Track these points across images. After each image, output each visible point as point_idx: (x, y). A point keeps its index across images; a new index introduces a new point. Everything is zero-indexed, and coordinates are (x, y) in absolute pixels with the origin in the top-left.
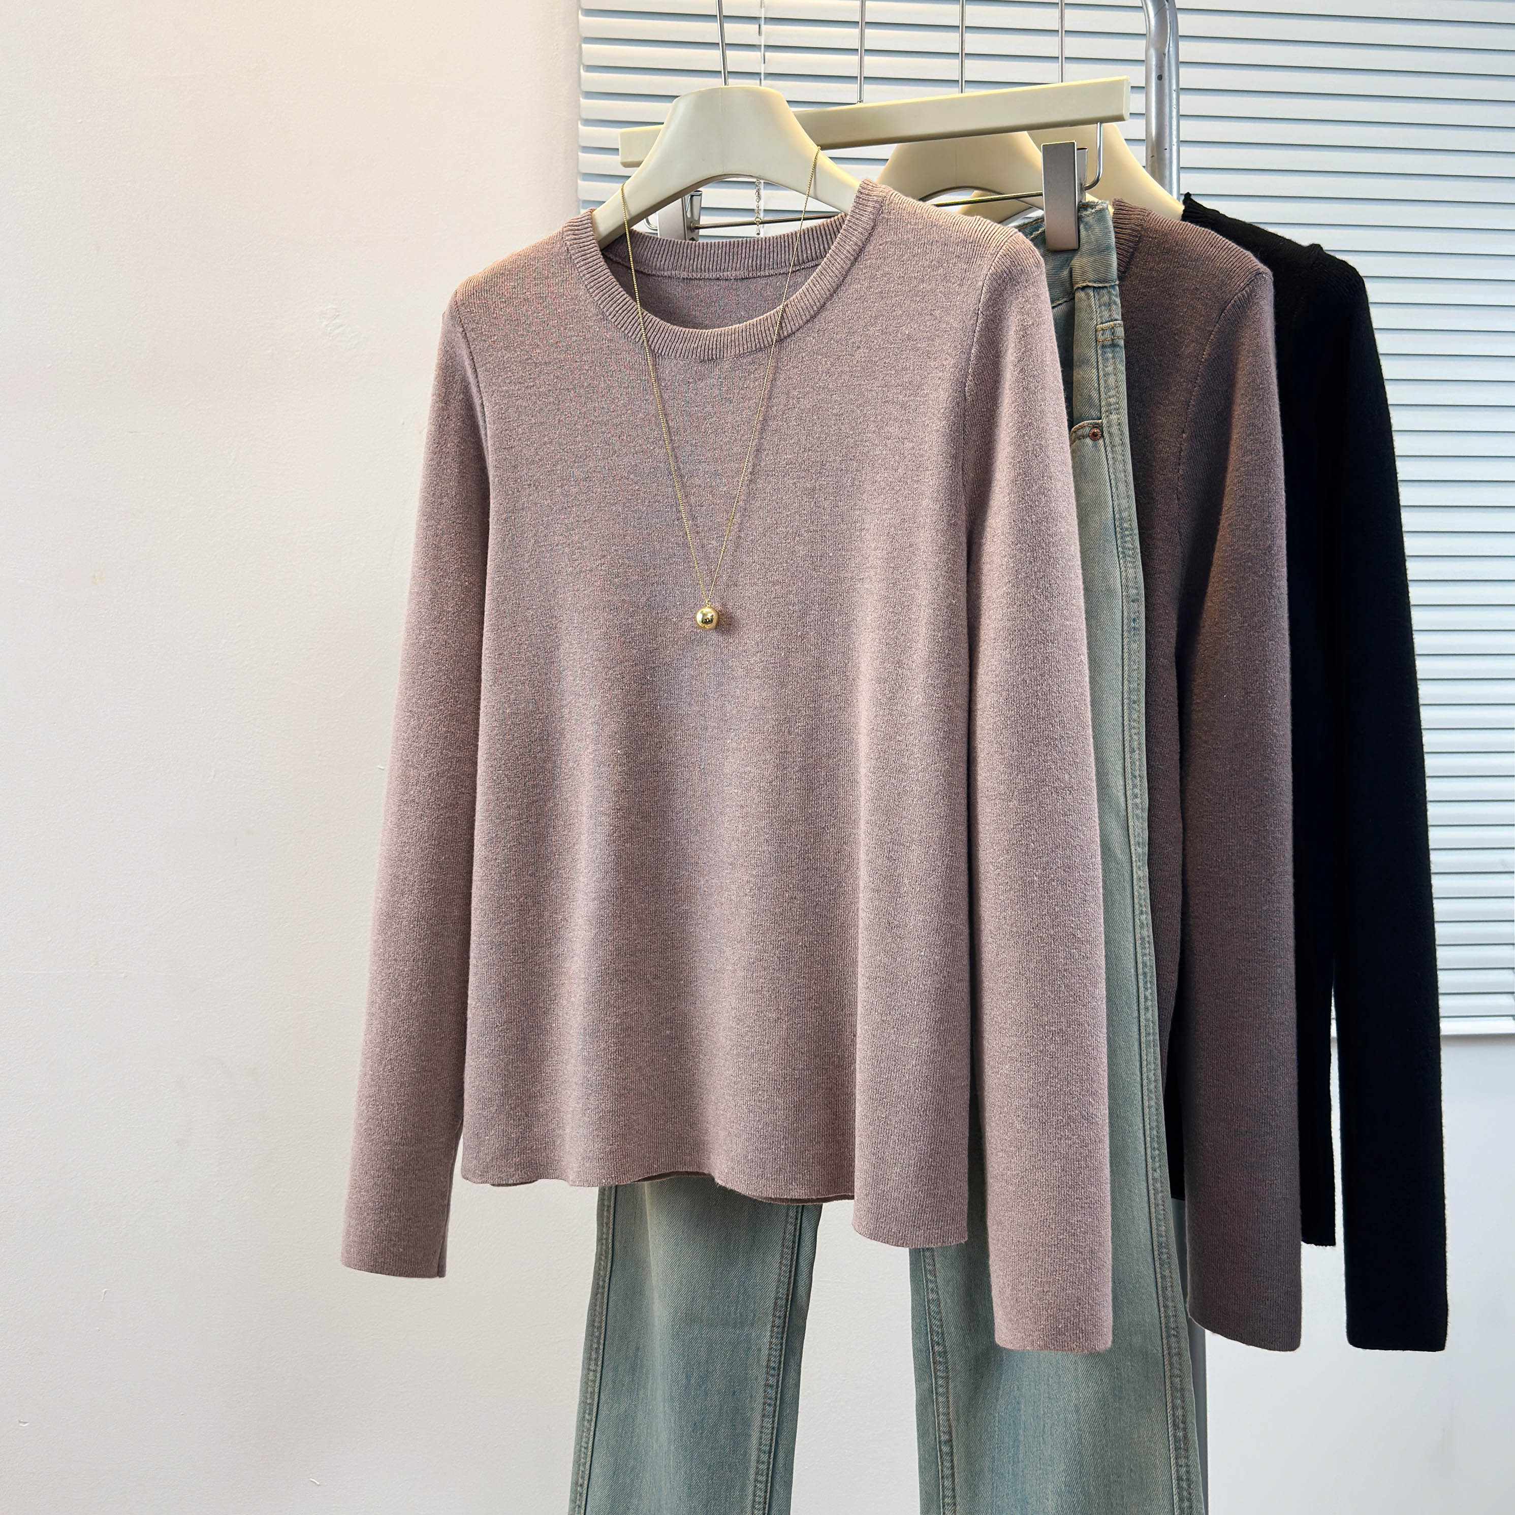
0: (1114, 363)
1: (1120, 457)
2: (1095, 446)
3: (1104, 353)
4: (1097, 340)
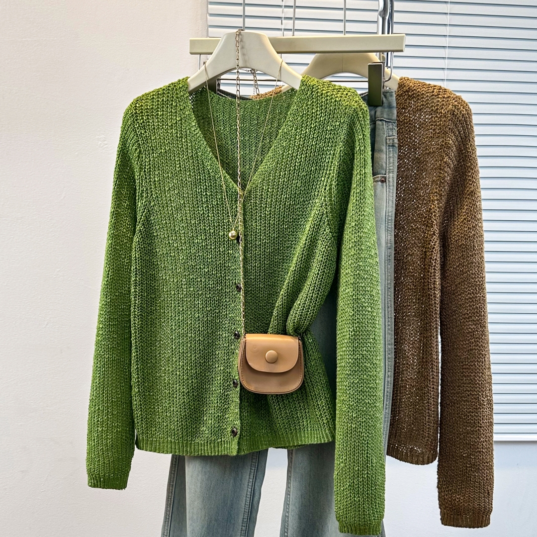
0: (393, 153)
1: (391, 191)
2: (382, 186)
3: (389, 148)
4: (386, 143)
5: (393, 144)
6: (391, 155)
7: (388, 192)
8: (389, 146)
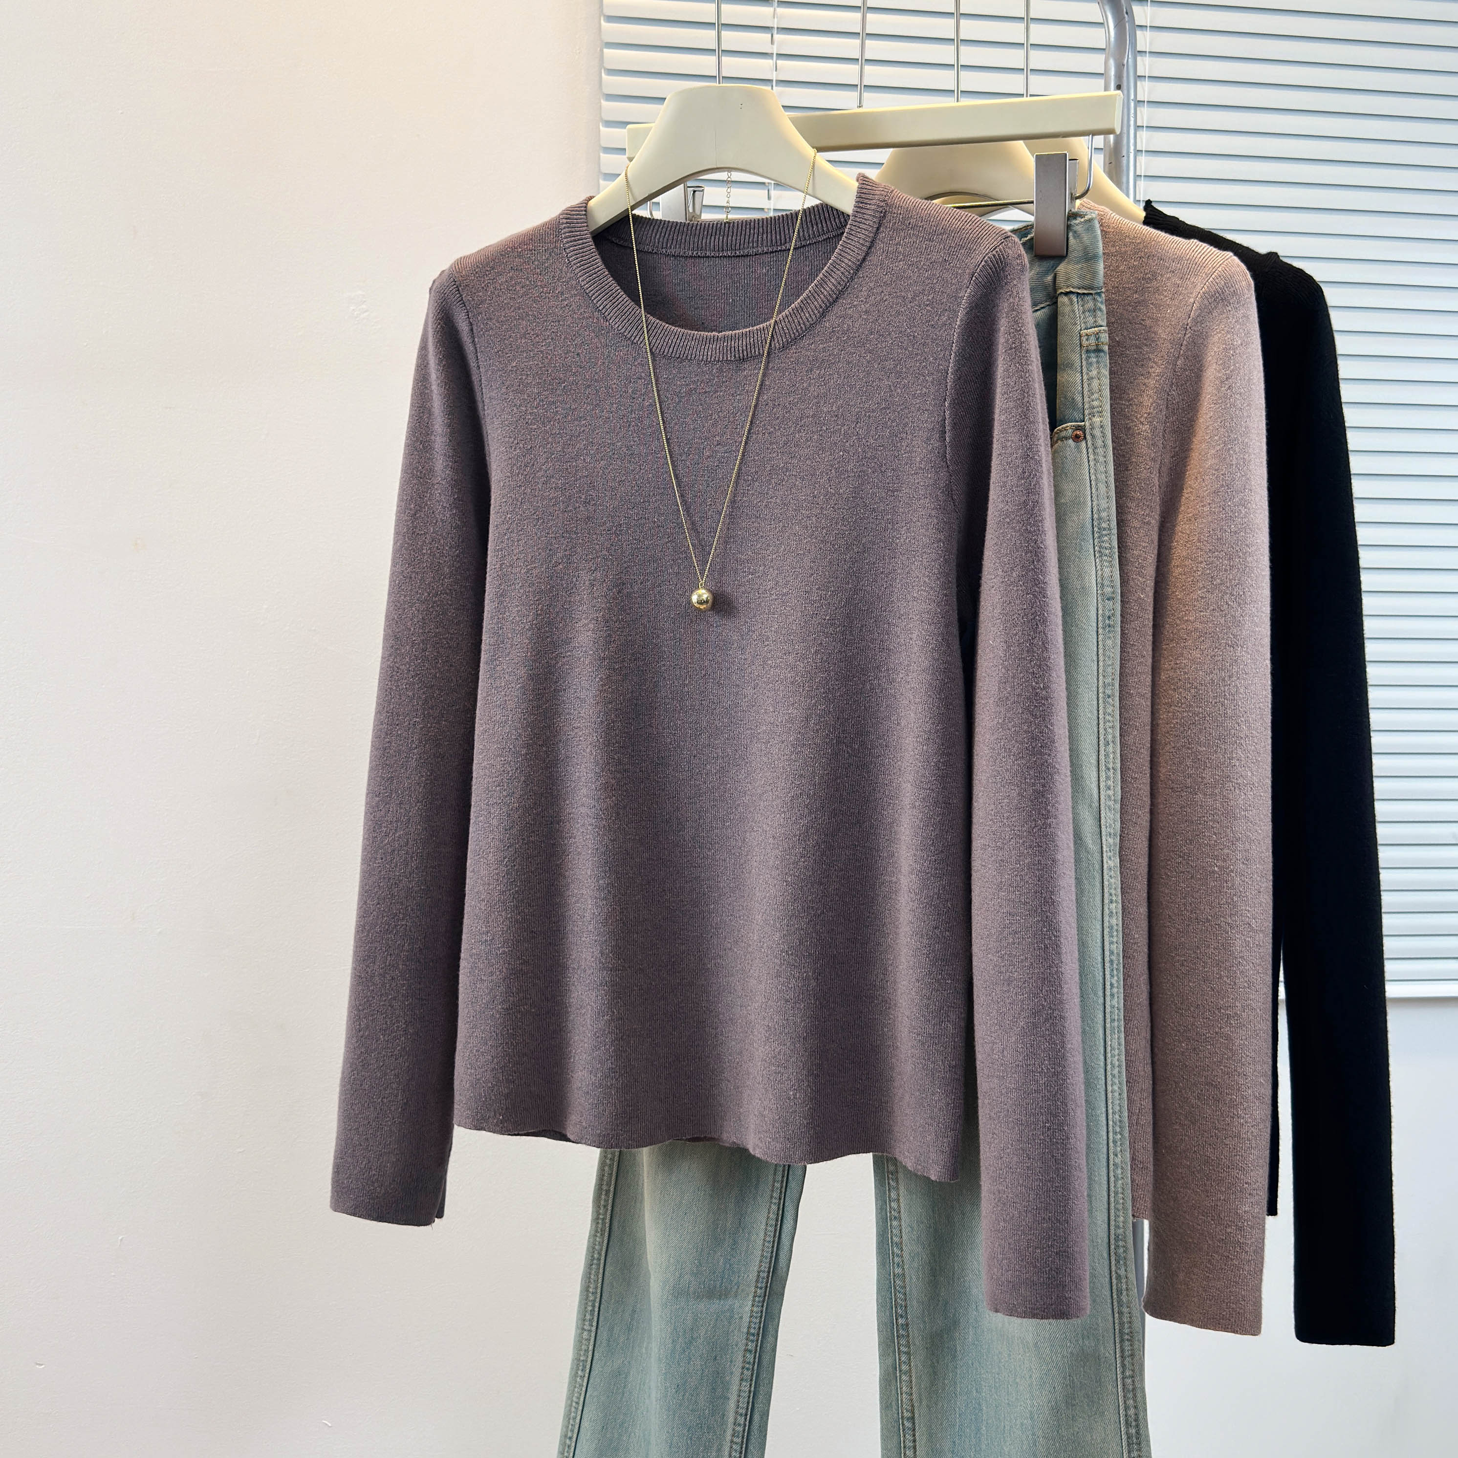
0: (1098, 368)
1: (1101, 459)
2: (1078, 448)
3: (1088, 358)
4: (1081, 345)
5: (1097, 345)
6: (1094, 373)
7: (1092, 463)
8: (1088, 351)
